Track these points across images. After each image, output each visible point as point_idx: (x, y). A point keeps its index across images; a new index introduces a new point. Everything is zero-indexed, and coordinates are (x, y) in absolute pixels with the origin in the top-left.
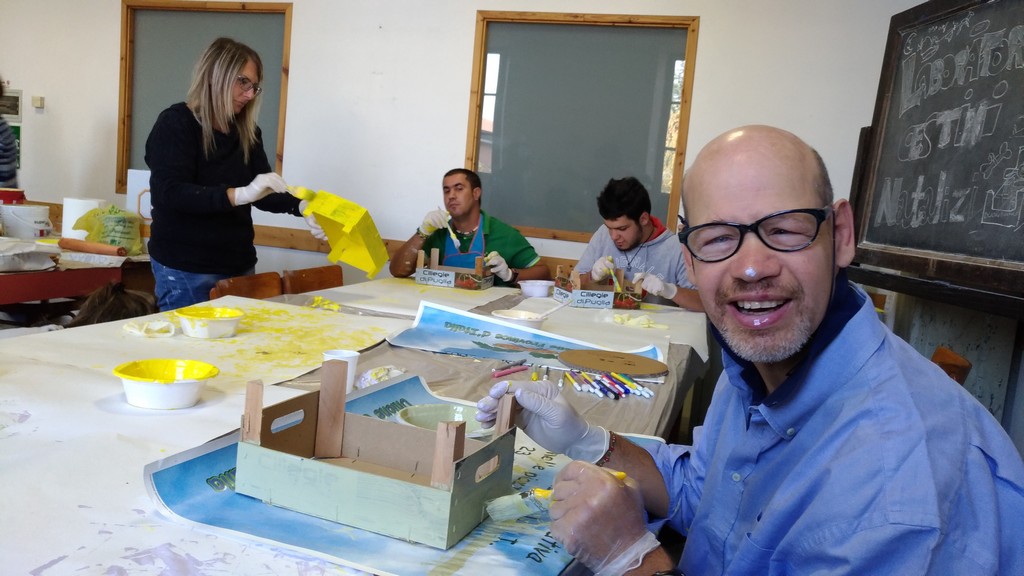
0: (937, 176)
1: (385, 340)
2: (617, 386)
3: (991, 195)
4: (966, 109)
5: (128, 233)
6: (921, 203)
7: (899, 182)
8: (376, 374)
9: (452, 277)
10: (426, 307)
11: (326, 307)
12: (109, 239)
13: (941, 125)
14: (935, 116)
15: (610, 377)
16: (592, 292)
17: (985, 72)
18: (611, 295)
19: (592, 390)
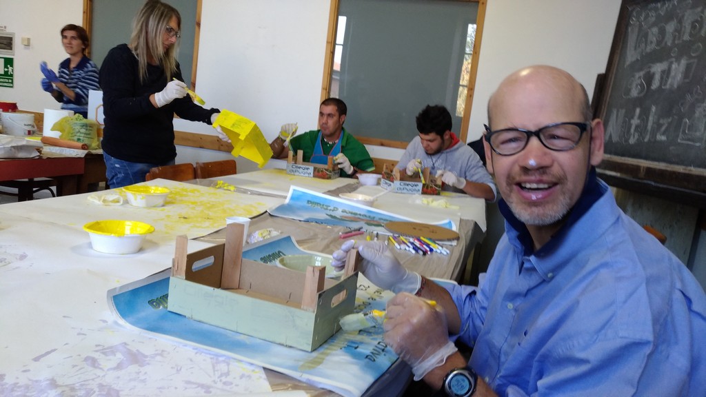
0: (649, 109)
1: (266, 212)
2: (425, 246)
3: (686, 122)
4: (671, 63)
5: (89, 134)
6: (637, 127)
7: (623, 111)
8: (262, 234)
9: (311, 170)
10: (294, 190)
11: (225, 188)
12: (76, 138)
13: (654, 74)
14: (650, 67)
15: (419, 240)
16: (407, 183)
17: (686, 37)
18: (420, 186)
19: (407, 248)
